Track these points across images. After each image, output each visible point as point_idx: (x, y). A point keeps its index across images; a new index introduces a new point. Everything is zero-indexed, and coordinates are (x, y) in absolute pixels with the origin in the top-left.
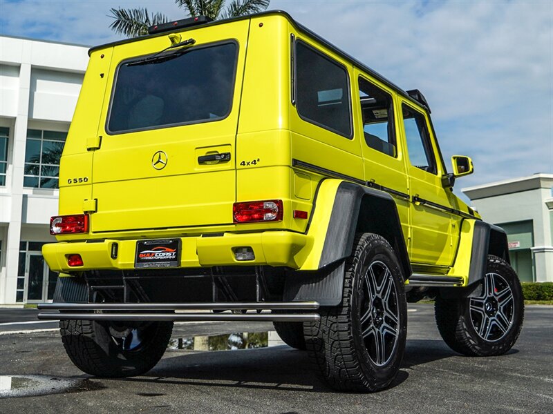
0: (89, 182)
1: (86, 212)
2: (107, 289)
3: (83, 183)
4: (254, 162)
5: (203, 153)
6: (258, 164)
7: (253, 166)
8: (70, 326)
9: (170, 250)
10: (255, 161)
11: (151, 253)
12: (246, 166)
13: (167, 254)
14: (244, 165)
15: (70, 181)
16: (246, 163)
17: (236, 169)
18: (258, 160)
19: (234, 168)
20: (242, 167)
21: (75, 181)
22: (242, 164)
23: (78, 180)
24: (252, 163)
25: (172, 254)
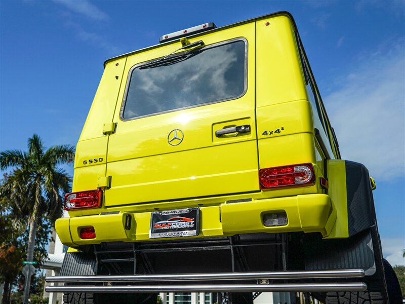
0: (104, 161)
1: (100, 188)
2: (113, 263)
3: (98, 162)
4: (278, 131)
5: (219, 128)
6: (282, 132)
7: (277, 134)
8: (73, 300)
9: (188, 219)
11: (167, 224)
12: (269, 136)
13: (185, 223)
14: (267, 134)
15: (85, 162)
16: (268, 132)
17: (257, 139)
18: (283, 129)
19: (255, 138)
20: (265, 136)
21: (91, 161)
22: (263, 134)
23: (93, 161)
24: (275, 132)
25: (190, 223)
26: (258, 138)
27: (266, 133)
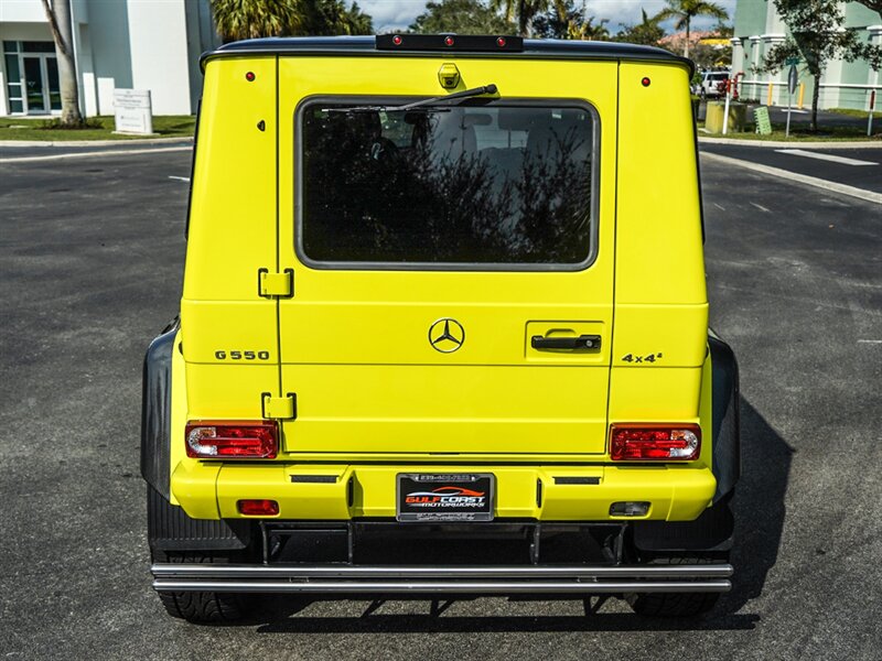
0: (273, 359)
3: (258, 360)
4: (651, 358)
5: (541, 331)
6: (658, 361)
7: (648, 363)
9: (472, 493)
10: (653, 356)
11: (431, 497)
12: (633, 363)
13: (467, 499)
14: (630, 360)
15: (220, 355)
16: (634, 358)
17: (611, 366)
18: (660, 356)
19: (608, 364)
20: (627, 363)
21: (235, 354)
22: (624, 359)
23: (243, 354)
24: (646, 359)
25: (477, 500)
26: (613, 364)
27: (629, 358)
